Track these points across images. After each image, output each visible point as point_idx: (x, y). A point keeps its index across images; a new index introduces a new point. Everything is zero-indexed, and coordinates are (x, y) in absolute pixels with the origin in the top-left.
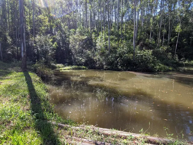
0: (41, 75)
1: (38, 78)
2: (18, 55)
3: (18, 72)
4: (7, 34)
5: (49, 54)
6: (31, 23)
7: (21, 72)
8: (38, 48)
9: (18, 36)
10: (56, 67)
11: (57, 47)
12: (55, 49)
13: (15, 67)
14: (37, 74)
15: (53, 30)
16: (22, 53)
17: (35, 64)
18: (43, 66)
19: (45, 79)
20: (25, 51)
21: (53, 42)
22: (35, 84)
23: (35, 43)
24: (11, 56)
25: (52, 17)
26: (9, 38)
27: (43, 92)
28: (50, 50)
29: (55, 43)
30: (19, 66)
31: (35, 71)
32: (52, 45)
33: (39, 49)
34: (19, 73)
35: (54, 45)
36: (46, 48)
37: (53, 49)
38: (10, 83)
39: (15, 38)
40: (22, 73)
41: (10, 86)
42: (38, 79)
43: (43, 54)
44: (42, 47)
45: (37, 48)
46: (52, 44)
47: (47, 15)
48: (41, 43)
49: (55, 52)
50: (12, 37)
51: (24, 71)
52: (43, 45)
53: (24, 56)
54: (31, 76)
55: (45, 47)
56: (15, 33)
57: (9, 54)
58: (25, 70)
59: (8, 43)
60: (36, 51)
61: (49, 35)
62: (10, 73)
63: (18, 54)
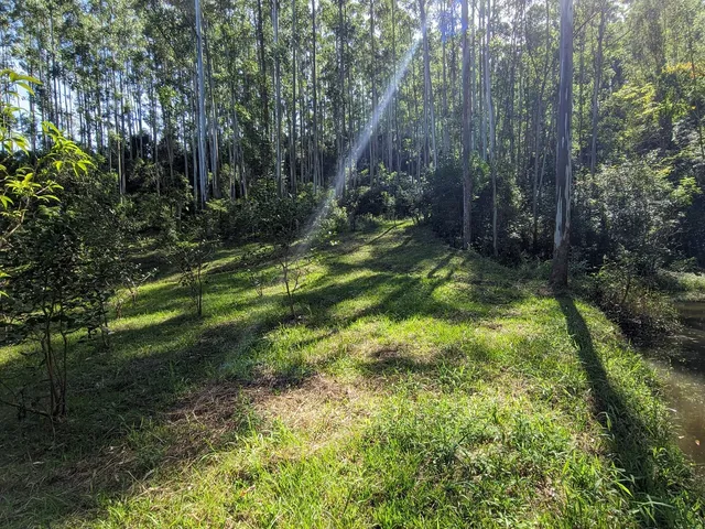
0: (622, 317)
1: (612, 328)
2: (535, 241)
3: (540, 296)
4: (513, 181)
5: (651, 232)
6: (585, 127)
7: (549, 297)
8: (606, 213)
9: (539, 181)
10: (684, 289)
11: (694, 195)
12: (683, 209)
13: (531, 279)
14: (603, 310)
15: (676, 129)
16: (557, 233)
17: (597, 271)
18: (630, 278)
19: (638, 334)
20: (568, 225)
21: (674, 178)
22: (603, 350)
23: (596, 192)
24: (517, 246)
25: (673, 76)
26: (516, 191)
27: (642, 393)
28: (655, 214)
29: (687, 180)
30: (543, 278)
31: (596, 298)
32: (666, 193)
33: (611, 215)
34: (547, 302)
35: (680, 191)
36: (638, 206)
37: (669, 209)
38: (523, 332)
39: (532, 187)
40: (553, 303)
41: (524, 342)
42: (610, 329)
43: (626, 234)
44: (622, 205)
45: (601, 214)
46: (667, 186)
47: (651, 76)
48: (617, 190)
49: (681, 219)
50: (523, 190)
51: (558, 297)
52: (624, 199)
53: (563, 242)
54: (583, 315)
55: (634, 204)
56: (532, 172)
57: (515, 239)
58: (563, 292)
59: (514, 209)
60: (595, 222)
61: (652, 155)
62: (519, 298)
63: (535, 237)
